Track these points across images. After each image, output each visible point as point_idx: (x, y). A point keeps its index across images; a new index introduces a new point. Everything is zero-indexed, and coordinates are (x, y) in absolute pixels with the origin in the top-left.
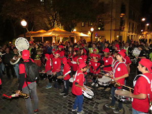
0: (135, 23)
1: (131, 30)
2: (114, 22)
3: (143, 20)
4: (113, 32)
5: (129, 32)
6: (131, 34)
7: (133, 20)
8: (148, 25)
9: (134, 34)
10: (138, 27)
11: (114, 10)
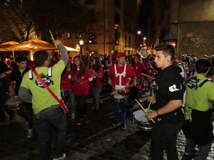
0: (132, 36)
1: (127, 44)
2: (107, 34)
3: (139, 33)
4: (107, 46)
5: (126, 47)
6: (128, 49)
7: (130, 33)
8: (145, 38)
9: (131, 49)
10: (136, 41)
11: (107, 20)
